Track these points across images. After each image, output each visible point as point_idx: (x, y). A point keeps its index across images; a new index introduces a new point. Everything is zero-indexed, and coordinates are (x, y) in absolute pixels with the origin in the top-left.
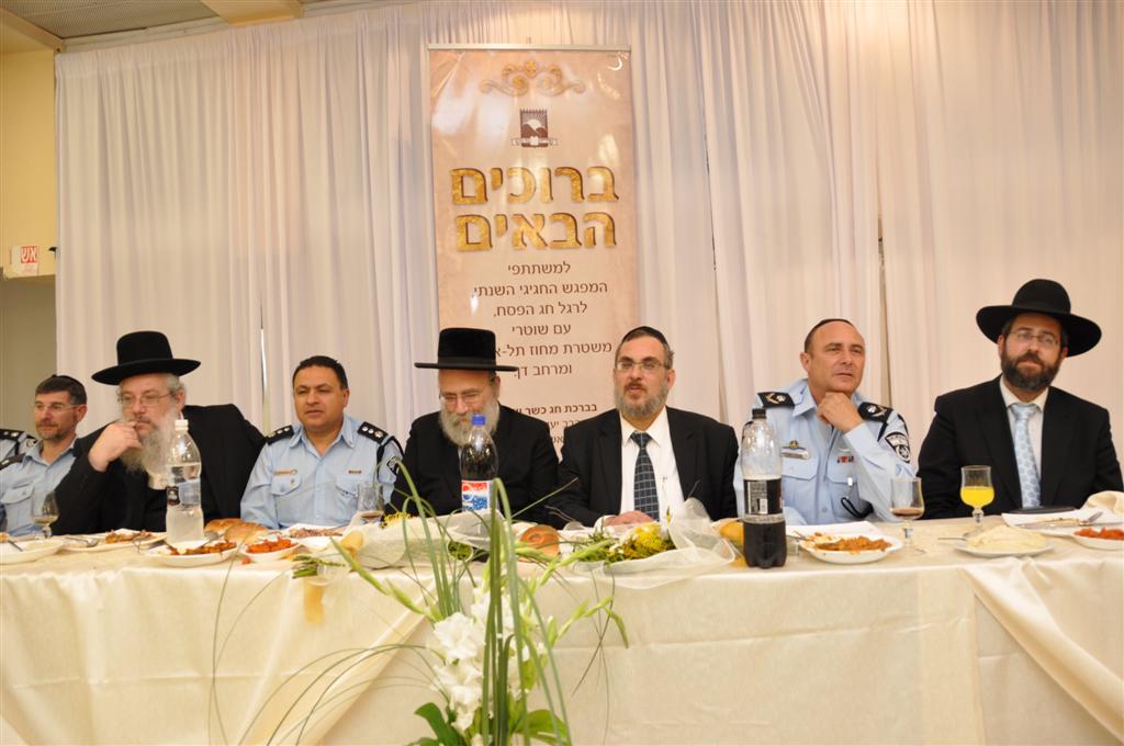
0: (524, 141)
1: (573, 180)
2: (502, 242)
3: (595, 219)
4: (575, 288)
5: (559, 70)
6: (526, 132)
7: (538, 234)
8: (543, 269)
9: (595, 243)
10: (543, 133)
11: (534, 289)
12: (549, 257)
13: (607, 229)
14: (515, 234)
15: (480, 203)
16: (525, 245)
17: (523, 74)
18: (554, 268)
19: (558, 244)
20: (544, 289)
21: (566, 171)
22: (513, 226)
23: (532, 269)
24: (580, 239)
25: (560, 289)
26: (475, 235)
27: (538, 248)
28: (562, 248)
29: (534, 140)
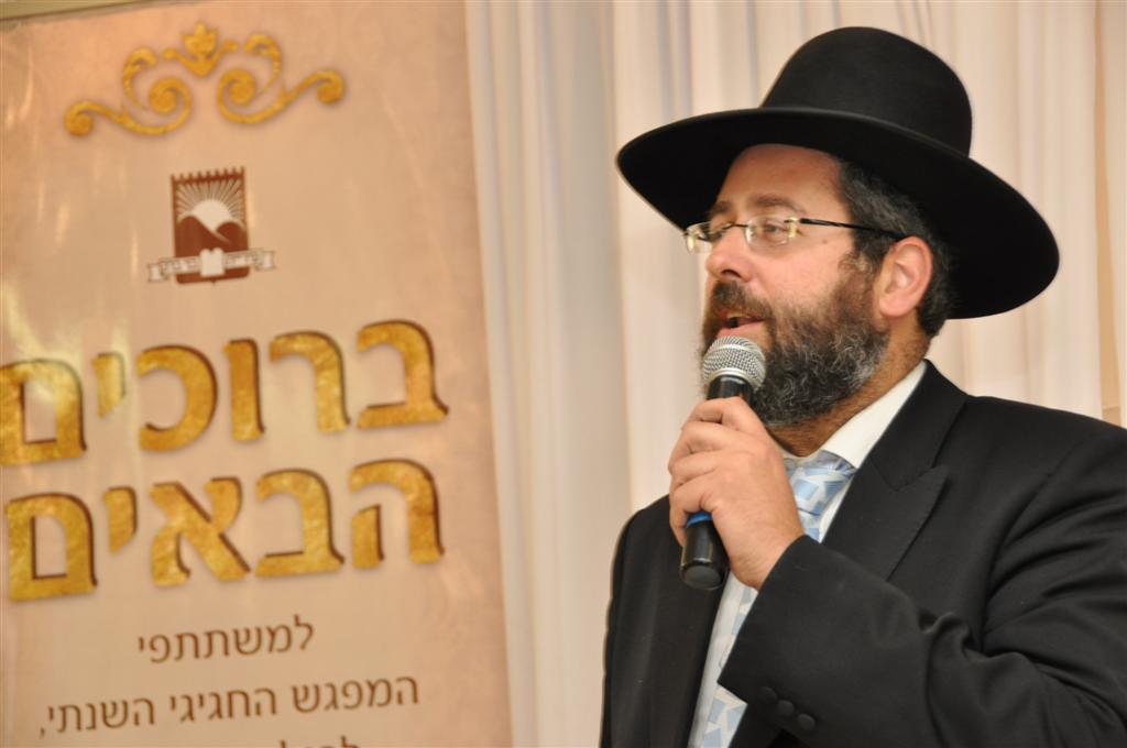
0: (184, 266)
1: (319, 370)
2: (122, 569)
3: (382, 481)
4: (326, 696)
5: (276, 45)
6: (191, 237)
7: (223, 538)
8: (237, 642)
9: (381, 556)
10: (232, 237)
11: (211, 704)
12: (253, 604)
13: (416, 510)
14: (158, 541)
15: (67, 457)
16: (185, 570)
17: (176, 71)
18: (271, 637)
19: (279, 564)
20: (239, 701)
21: (298, 345)
22: (152, 518)
23: (201, 644)
24: (342, 546)
25: (285, 700)
26: (53, 557)
27: (224, 579)
28: (287, 575)
29: (212, 261)
